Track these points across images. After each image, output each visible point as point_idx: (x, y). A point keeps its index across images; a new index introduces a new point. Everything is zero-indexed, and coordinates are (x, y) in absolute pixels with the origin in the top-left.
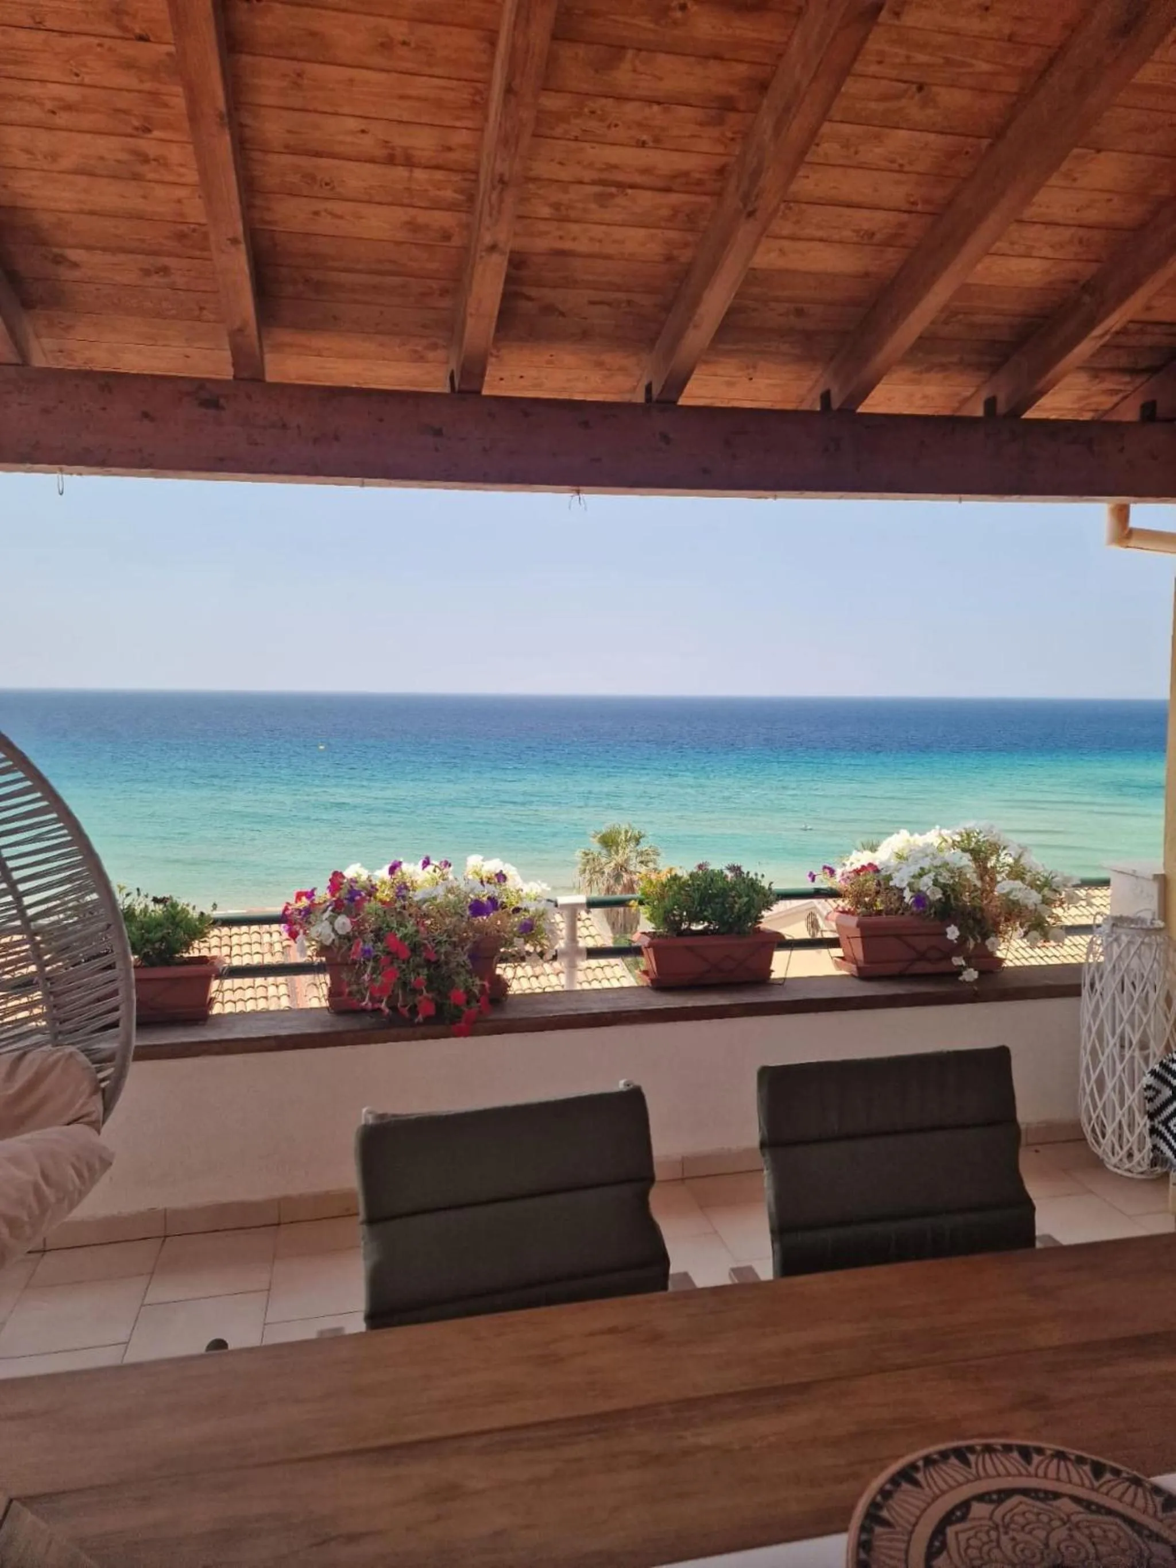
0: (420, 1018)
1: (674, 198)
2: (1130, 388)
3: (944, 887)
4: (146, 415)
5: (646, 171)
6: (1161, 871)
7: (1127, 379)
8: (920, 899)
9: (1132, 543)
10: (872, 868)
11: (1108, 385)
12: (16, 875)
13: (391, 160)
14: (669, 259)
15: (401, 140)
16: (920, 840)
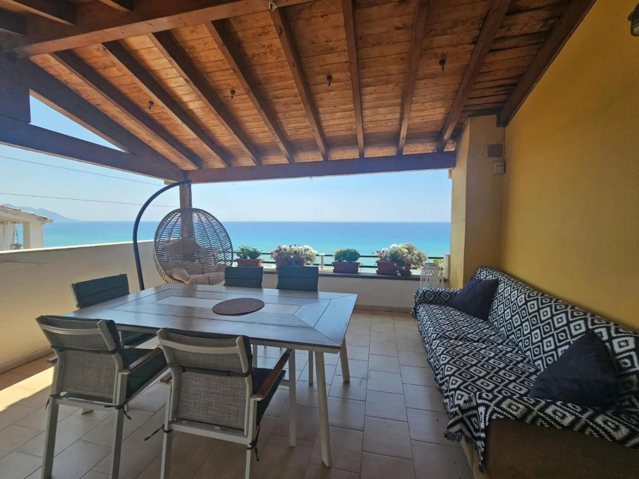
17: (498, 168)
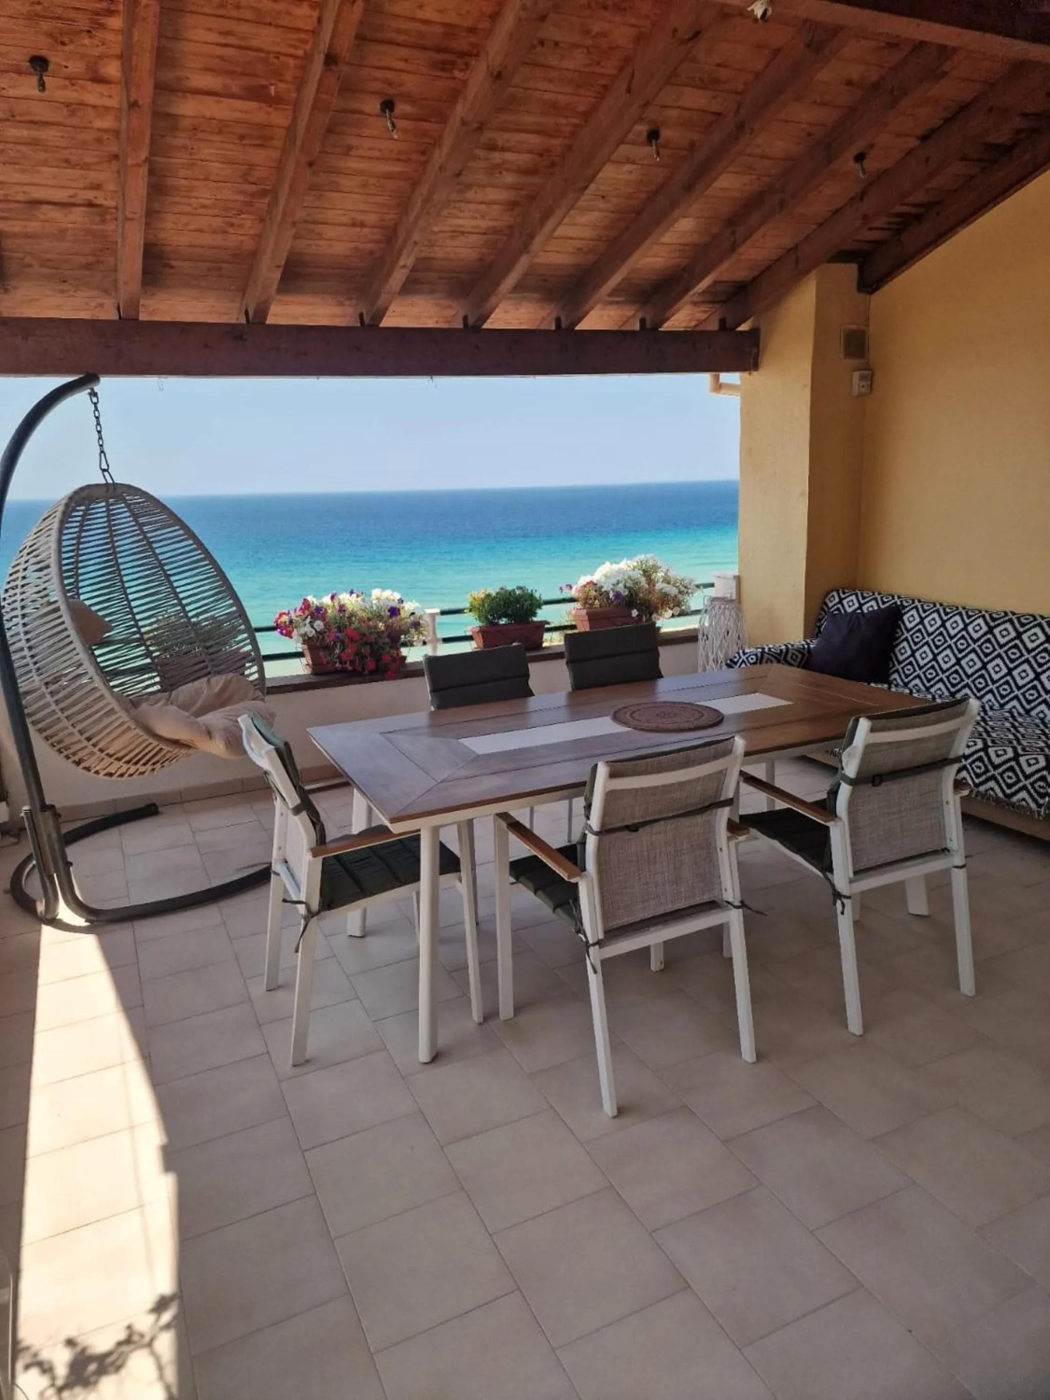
0: (366, 672)
1: (486, 237)
2: (713, 310)
3: (629, 589)
4: (206, 346)
5: (473, 227)
6: (737, 574)
7: (711, 306)
8: (618, 595)
9: (723, 391)
10: (591, 583)
11: (702, 308)
12: (181, 596)
13: (354, 225)
14: (481, 259)
15: (360, 217)
16: (616, 567)
17: (863, 383)
